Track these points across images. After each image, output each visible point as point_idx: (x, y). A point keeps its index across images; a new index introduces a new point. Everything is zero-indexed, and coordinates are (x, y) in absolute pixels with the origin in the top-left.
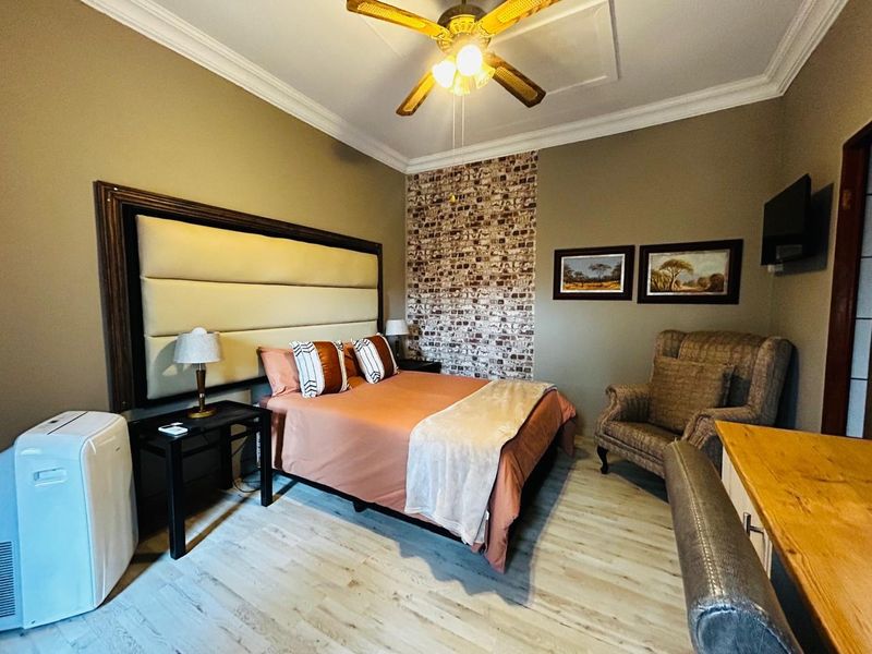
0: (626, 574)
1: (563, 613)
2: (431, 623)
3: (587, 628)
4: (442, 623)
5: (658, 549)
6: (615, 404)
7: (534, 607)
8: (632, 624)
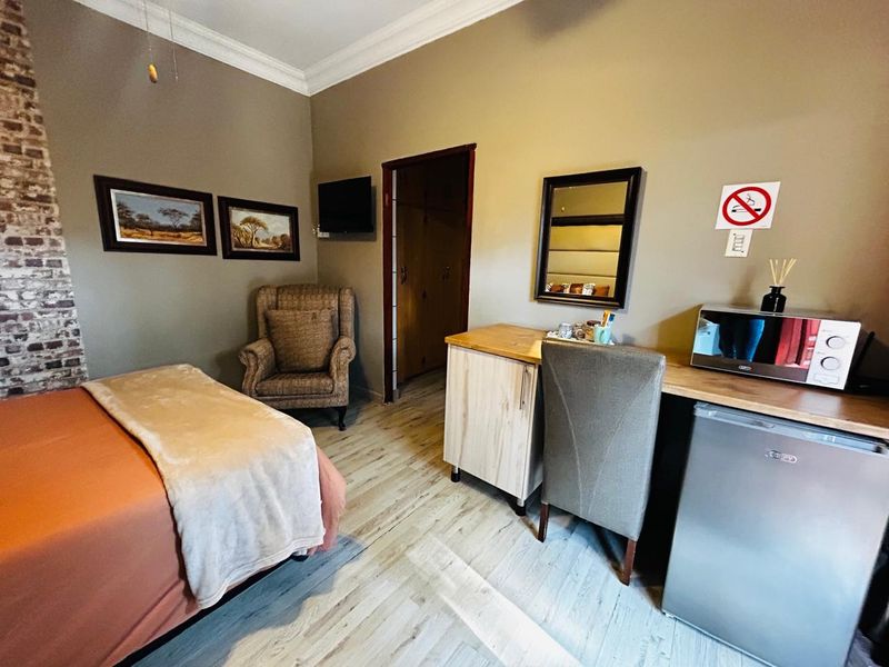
0: (368, 478)
1: (381, 526)
2: (347, 639)
3: (397, 518)
4: (351, 628)
5: (356, 453)
6: (257, 365)
7: (368, 542)
8: (403, 495)
